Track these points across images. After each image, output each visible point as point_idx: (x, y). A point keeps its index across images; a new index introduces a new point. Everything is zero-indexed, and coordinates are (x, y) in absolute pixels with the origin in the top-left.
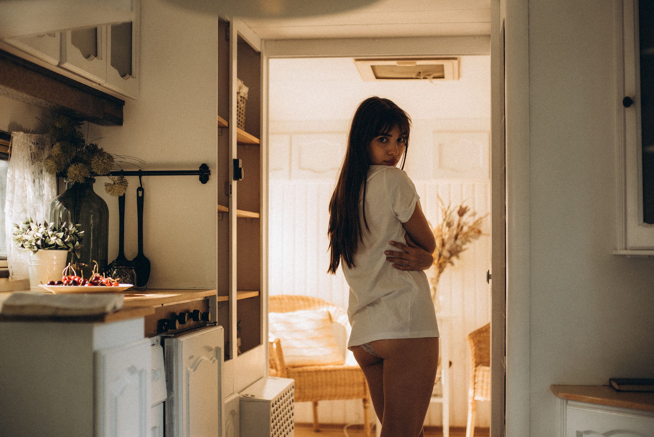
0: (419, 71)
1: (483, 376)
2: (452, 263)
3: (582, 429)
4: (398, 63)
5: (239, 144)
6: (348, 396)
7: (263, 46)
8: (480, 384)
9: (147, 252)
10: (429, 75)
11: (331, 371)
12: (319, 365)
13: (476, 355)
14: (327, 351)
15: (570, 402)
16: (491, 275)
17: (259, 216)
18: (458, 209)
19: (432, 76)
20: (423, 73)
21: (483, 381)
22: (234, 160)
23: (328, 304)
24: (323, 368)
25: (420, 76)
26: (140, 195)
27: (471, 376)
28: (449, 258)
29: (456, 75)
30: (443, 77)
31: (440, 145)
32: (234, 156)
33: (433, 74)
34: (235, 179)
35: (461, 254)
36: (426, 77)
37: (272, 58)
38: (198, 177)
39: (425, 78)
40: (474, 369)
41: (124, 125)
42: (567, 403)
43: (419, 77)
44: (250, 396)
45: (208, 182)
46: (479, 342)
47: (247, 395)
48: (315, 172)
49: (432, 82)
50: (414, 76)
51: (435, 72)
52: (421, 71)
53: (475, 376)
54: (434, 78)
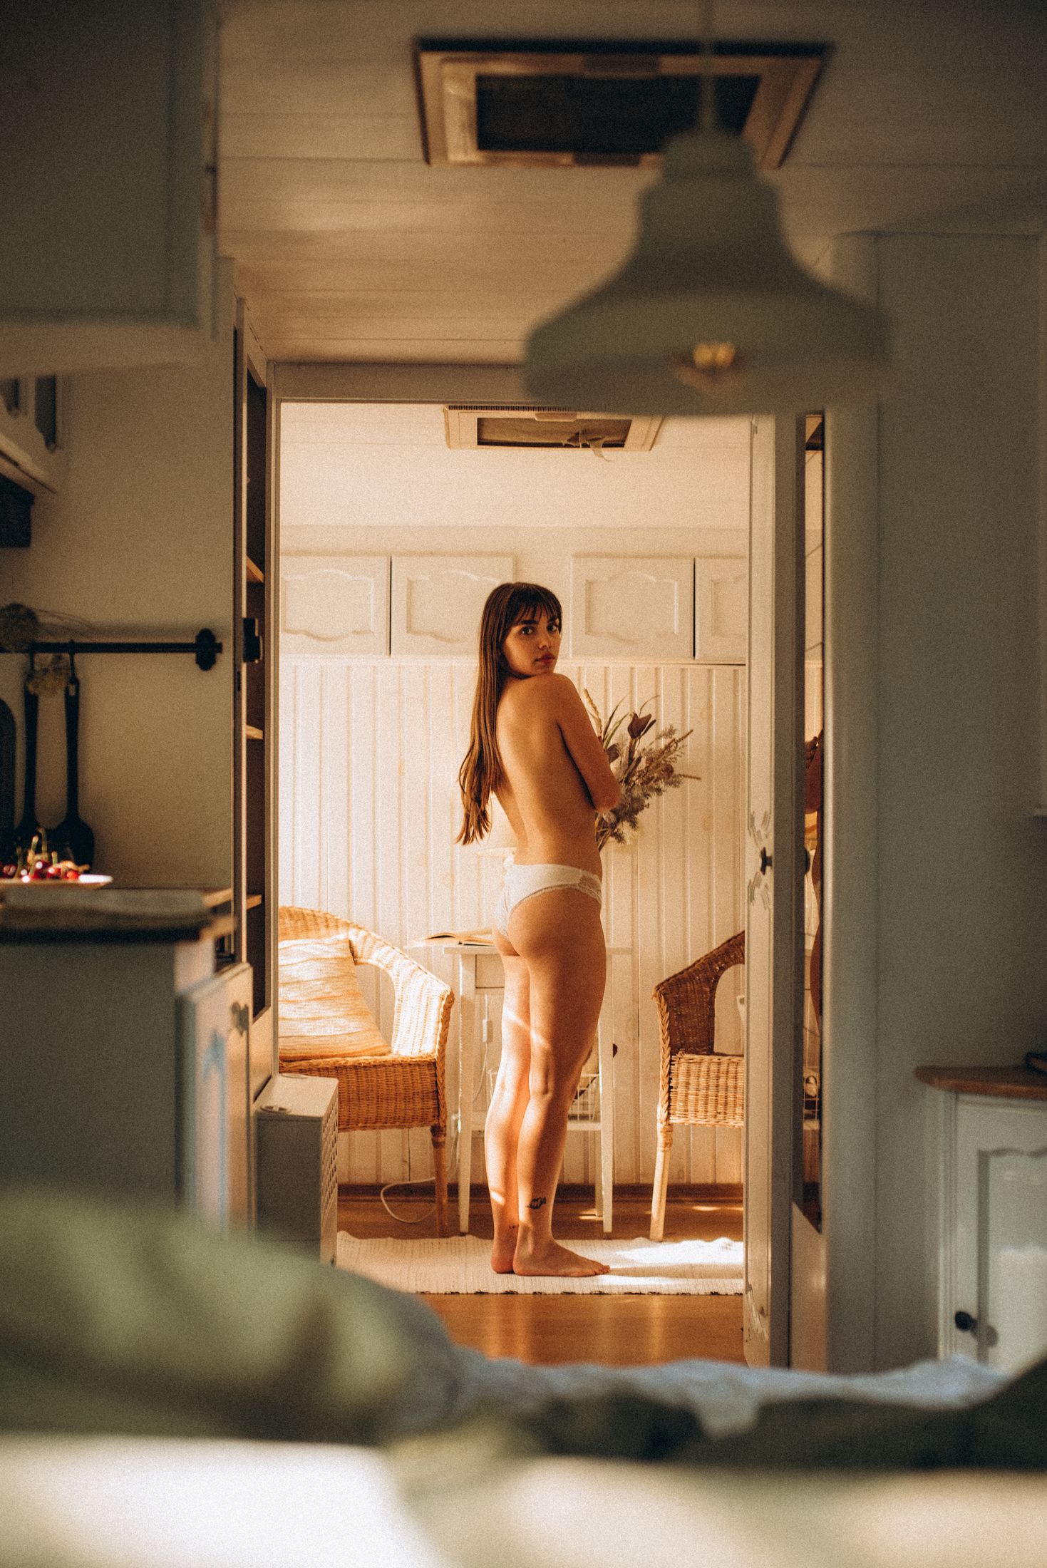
0: (576, 431)
1: (688, 1074)
2: (620, 838)
3: (990, 1146)
4: (537, 415)
5: (249, 584)
6: (402, 1122)
7: (272, 376)
8: (681, 1090)
9: (86, 812)
10: (596, 440)
11: (367, 1067)
12: (344, 1056)
13: (671, 1031)
14: (353, 1026)
15: (963, 1097)
16: (771, 858)
17: (262, 736)
18: (628, 721)
19: (601, 442)
20: (584, 434)
21: (688, 1084)
22: (245, 620)
23: (348, 925)
24: (350, 1061)
25: (576, 441)
26: (72, 693)
27: (662, 1073)
28: (614, 826)
30: (621, 445)
31: (590, 584)
32: (244, 615)
33: (603, 437)
34: (245, 661)
35: (640, 816)
36: (590, 443)
37: (287, 401)
38: (193, 656)
39: (585, 446)
40: (667, 1060)
41: (33, 545)
42: (957, 1099)
43: (574, 444)
44: (276, 1109)
45: (214, 666)
46: (679, 1002)
47: (272, 1108)
48: (318, 638)
49: (597, 455)
50: (565, 442)
51: (609, 434)
52: (581, 432)
53: (670, 1073)
54: (604, 445)
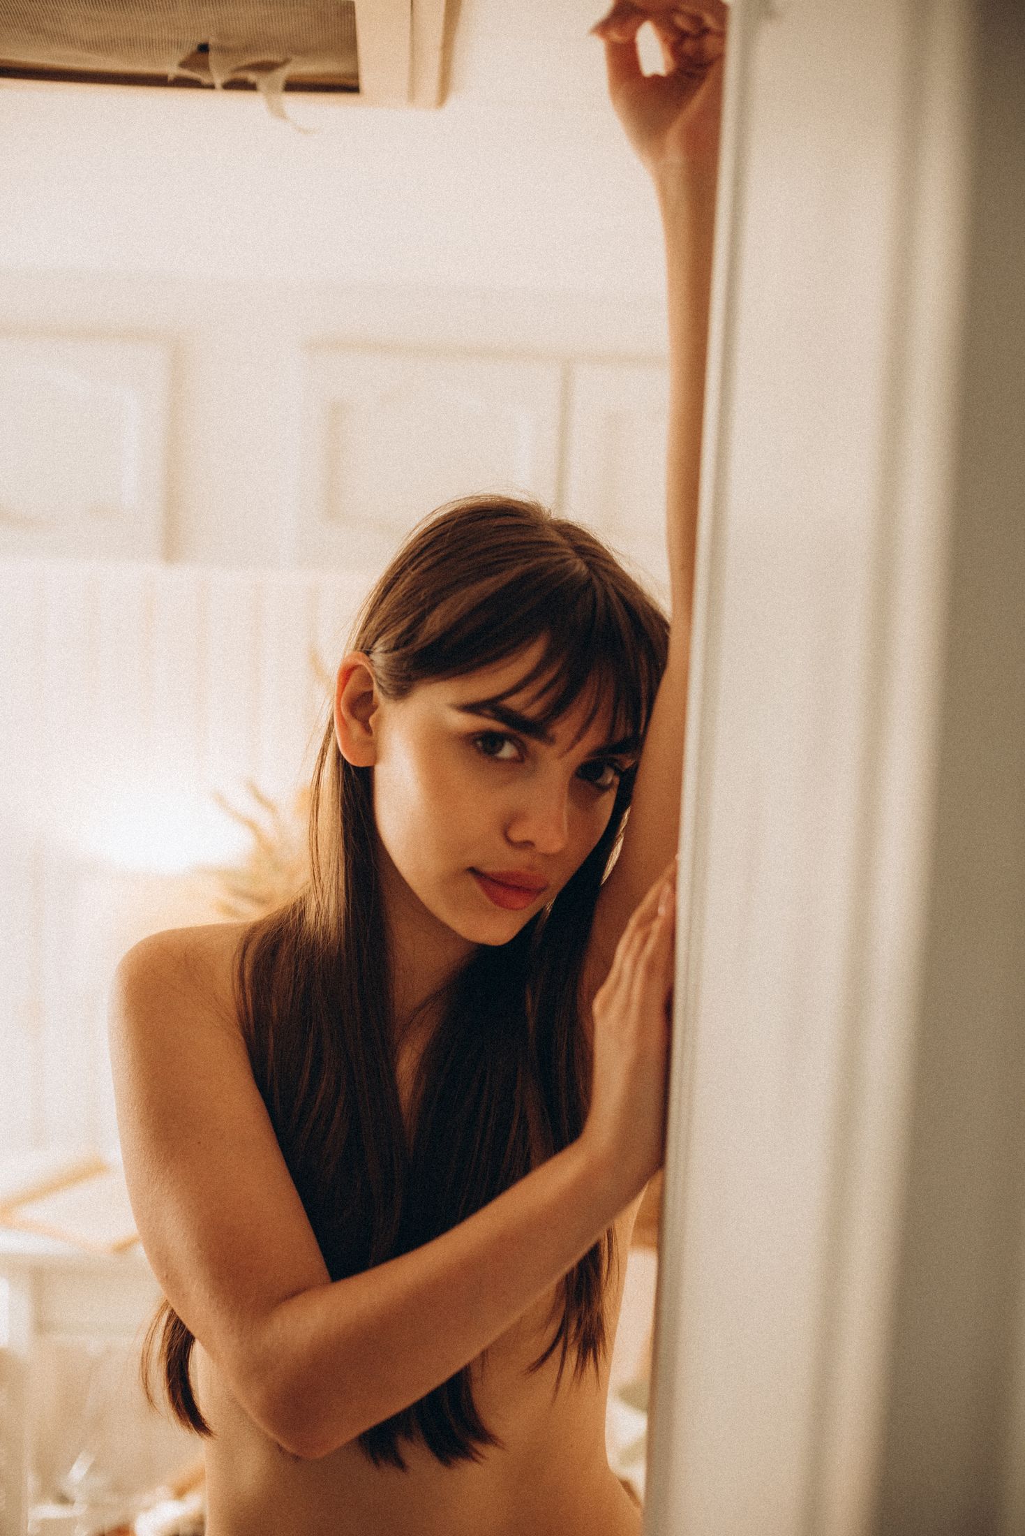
0: (201, 39)
10: (266, 67)
20: (223, 50)
25: (205, 67)
29: (430, 82)
30: (348, 86)
33: (286, 62)
36: (252, 77)
39: (235, 85)
43: (205, 80)
49: (282, 115)
50: (172, 70)
51: (305, 52)
52: (212, 41)
54: (293, 86)
